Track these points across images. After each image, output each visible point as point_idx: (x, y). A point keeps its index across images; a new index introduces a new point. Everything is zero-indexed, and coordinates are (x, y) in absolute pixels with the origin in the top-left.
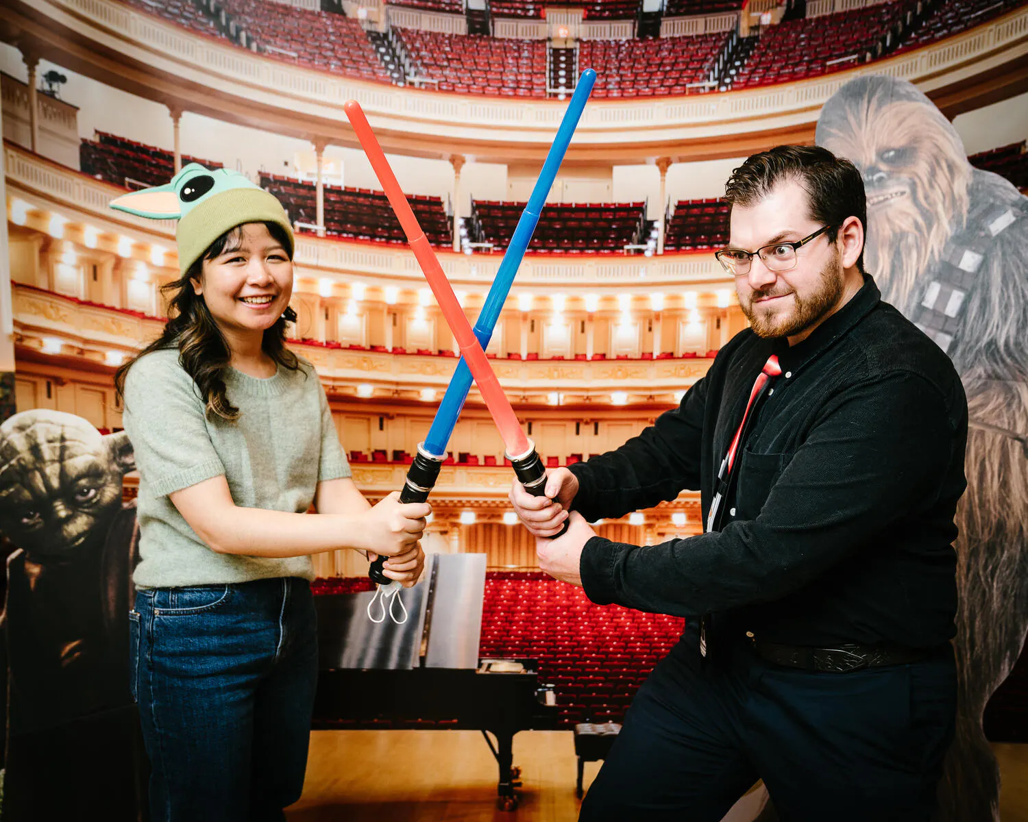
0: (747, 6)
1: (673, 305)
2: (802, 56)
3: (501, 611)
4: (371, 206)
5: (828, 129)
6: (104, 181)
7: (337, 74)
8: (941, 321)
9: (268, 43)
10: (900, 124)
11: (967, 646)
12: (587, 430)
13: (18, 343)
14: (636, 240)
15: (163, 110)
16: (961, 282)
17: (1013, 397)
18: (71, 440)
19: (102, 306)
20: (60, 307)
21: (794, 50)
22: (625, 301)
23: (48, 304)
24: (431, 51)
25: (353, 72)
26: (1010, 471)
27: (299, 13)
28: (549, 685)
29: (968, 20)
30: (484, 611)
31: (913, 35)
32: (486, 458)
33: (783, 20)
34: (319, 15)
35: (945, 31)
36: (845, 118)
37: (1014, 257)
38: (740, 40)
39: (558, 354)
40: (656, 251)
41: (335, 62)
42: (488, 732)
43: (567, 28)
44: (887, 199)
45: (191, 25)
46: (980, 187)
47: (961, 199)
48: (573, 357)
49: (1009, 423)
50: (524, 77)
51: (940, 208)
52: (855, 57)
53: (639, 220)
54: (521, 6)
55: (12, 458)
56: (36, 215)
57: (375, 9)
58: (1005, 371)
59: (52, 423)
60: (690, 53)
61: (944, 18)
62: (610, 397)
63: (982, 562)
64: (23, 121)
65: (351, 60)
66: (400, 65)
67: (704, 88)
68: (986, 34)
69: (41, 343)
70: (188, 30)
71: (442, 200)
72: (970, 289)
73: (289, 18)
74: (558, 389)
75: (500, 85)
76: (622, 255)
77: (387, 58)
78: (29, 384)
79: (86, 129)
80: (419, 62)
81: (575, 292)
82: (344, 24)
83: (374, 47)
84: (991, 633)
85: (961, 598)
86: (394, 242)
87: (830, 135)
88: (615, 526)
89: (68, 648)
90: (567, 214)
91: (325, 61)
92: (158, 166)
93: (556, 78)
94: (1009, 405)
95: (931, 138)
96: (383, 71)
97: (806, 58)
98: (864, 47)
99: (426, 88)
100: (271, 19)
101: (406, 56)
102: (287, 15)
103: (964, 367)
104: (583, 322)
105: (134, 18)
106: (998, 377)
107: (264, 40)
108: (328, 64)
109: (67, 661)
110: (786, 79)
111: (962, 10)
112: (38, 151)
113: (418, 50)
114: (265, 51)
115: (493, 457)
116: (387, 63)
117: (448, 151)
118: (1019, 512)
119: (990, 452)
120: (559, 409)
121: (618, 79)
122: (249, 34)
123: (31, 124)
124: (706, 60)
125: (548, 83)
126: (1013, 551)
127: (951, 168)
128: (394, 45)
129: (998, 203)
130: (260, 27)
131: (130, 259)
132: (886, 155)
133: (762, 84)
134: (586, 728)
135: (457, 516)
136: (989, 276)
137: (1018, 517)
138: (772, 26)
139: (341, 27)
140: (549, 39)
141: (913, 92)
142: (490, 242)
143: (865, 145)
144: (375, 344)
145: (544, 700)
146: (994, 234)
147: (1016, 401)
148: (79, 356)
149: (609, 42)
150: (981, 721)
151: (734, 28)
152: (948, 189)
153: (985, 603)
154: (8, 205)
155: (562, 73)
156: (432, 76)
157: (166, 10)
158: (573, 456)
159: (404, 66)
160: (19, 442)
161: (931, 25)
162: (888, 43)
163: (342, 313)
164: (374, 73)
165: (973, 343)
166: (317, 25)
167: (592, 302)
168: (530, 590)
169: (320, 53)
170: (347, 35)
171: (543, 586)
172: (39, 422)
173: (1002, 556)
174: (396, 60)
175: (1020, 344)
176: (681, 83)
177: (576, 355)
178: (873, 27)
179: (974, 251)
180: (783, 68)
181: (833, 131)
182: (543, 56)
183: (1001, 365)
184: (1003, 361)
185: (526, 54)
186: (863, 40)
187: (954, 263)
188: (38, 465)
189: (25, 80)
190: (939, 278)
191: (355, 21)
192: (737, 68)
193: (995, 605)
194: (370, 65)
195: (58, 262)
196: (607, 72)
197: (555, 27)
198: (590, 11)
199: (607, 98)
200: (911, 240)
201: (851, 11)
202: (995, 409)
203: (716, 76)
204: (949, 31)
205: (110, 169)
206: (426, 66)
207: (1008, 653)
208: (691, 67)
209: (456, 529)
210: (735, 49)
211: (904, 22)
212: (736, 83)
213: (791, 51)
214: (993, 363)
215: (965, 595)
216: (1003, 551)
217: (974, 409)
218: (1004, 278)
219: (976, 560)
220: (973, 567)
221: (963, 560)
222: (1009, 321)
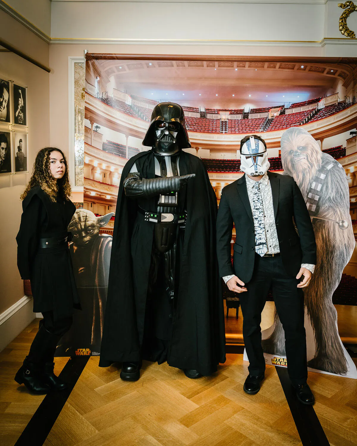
0: (270, 112)
5: (284, 141)
8: (316, 192)
10: (303, 140)
16: (321, 182)
17: (335, 212)
18: (88, 217)
19: (106, 184)
20: (96, 184)
23: (93, 183)
24: (191, 122)
26: (336, 231)
29: (327, 115)
31: (313, 119)
33: (280, 115)
35: (321, 118)
36: (288, 138)
37: (333, 175)
38: (269, 120)
43: (225, 116)
44: (301, 160)
46: (324, 157)
47: (320, 160)
49: (335, 219)
50: (214, 128)
51: (314, 162)
52: (298, 124)
54: (213, 111)
55: (74, 220)
56: (91, 161)
58: (333, 205)
59: (84, 212)
60: (256, 122)
61: (320, 115)
63: (330, 256)
64: (89, 138)
67: (260, 131)
68: (331, 119)
69: (90, 193)
72: (323, 184)
76: (239, 173)
78: (87, 203)
80: (188, 124)
84: (333, 275)
90: (225, 162)
92: (122, 149)
93: (222, 128)
94: (334, 214)
95: (311, 144)
97: (286, 124)
103: (323, 204)
106: (331, 207)
109: (80, 272)
110: (281, 129)
111: (325, 113)
112: (92, 145)
113: (188, 121)
117: (195, 146)
118: (338, 242)
119: (330, 226)
121: (238, 129)
122: (146, 117)
123: (91, 138)
124: (260, 124)
125: (220, 130)
126: (337, 253)
127: (317, 152)
129: (329, 161)
132: (300, 148)
133: (274, 130)
134: (229, 299)
136: (328, 180)
137: (338, 244)
138: (277, 116)
140: (221, 119)
141: (306, 132)
143: (294, 145)
146: (328, 170)
148: (100, 196)
149: (236, 120)
150: (331, 299)
151: (267, 117)
152: (316, 158)
153: (331, 267)
155: (224, 127)
156: (191, 128)
160: (76, 216)
161: (317, 116)
162: (306, 121)
165: (325, 198)
175: (336, 198)
176: (254, 130)
178: (302, 117)
179: (324, 174)
180: (280, 126)
182: (219, 123)
184: (332, 202)
185: (215, 122)
186: (300, 120)
187: (319, 177)
188: (80, 222)
189: (90, 128)
190: (315, 181)
192: (268, 126)
193: (334, 267)
195: (96, 172)
196: (235, 127)
197: (222, 116)
198: (231, 112)
199: (235, 133)
200: (307, 170)
201: (297, 113)
202: (331, 215)
203: (263, 128)
206: (190, 125)
207: (337, 280)
208: (256, 126)
210: (268, 121)
211: (310, 115)
212: (268, 130)
213: (282, 122)
214: (330, 203)
215: (326, 265)
216: (335, 253)
217: (326, 215)
218: (331, 181)
219: (328, 256)
220: (327, 258)
221: (325, 256)
222: (333, 192)
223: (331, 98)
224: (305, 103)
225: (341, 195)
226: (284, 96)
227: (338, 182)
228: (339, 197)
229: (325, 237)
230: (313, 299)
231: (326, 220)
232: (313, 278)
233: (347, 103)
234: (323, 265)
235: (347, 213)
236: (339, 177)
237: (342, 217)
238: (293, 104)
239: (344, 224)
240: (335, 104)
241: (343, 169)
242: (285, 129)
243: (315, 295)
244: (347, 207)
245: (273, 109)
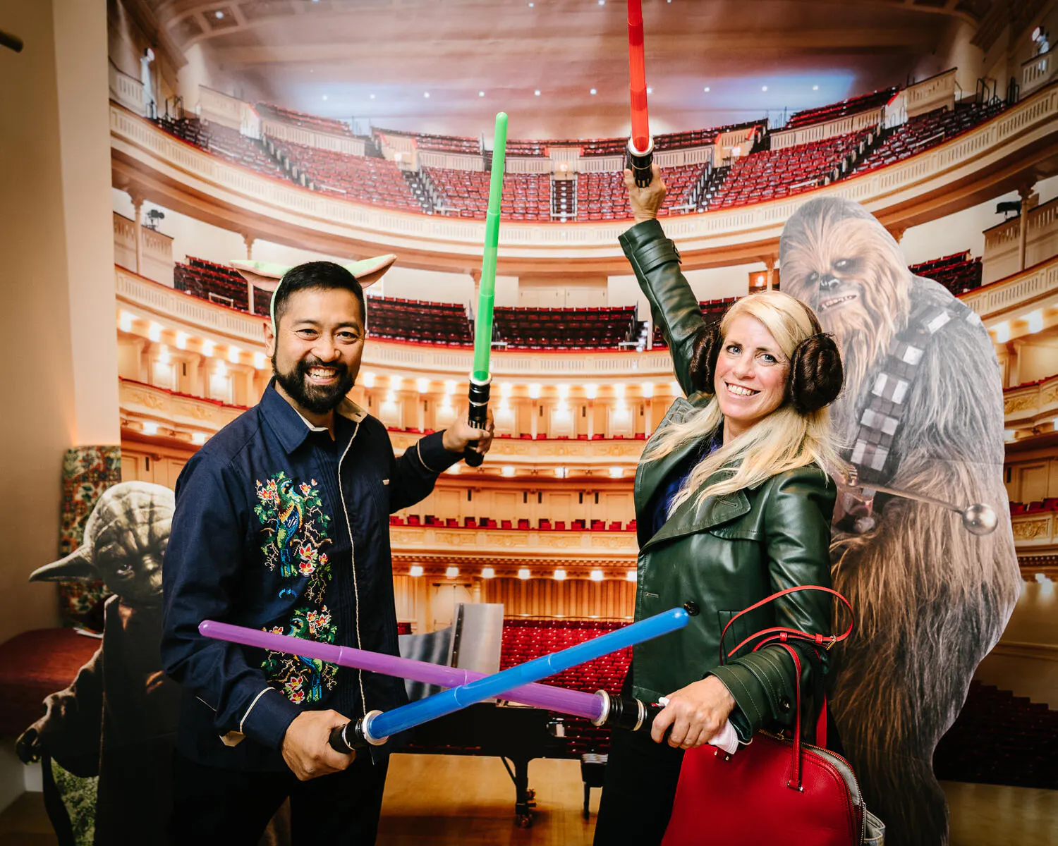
0: (719, 141)
1: (663, 392)
2: (769, 181)
3: (517, 653)
4: (405, 313)
5: (790, 242)
6: (192, 295)
7: (378, 206)
8: (889, 407)
9: (323, 182)
10: (850, 238)
11: (918, 695)
12: (589, 500)
13: (124, 426)
14: (628, 338)
15: (239, 238)
16: (905, 373)
17: (953, 474)
18: (159, 506)
19: (189, 396)
20: (158, 397)
21: (761, 177)
22: (620, 390)
23: (148, 395)
24: (455, 186)
25: (392, 204)
26: (952, 539)
27: (347, 158)
28: (558, 719)
29: (914, 148)
30: (503, 654)
31: (866, 162)
32: (503, 522)
33: (752, 152)
34: (364, 158)
35: (894, 158)
36: (803, 233)
37: (951, 352)
38: (714, 170)
39: (562, 435)
40: (646, 347)
41: (376, 196)
42: (506, 758)
43: (567, 164)
44: (840, 302)
45: (262, 170)
46: (919, 291)
47: (903, 301)
48: (576, 437)
49: (950, 497)
50: (532, 205)
51: (886, 309)
52: (816, 181)
53: (631, 321)
54: (528, 146)
55: (111, 520)
56: (138, 324)
57: (409, 153)
58: (945, 451)
59: (143, 492)
60: (672, 181)
61: (892, 147)
62: (608, 471)
63: (929, 620)
64: (131, 250)
65: (389, 194)
66: (429, 197)
67: (684, 210)
68: (930, 159)
69: (142, 426)
70: (259, 174)
71: (464, 307)
72: (912, 379)
73: (339, 163)
74: (564, 464)
75: (512, 211)
76: (617, 351)
77: (419, 192)
78: (132, 460)
79: (180, 255)
80: (444, 195)
81: (577, 382)
82: (384, 166)
83: (408, 183)
84: (938, 683)
85: (911, 652)
86: (425, 341)
87: (791, 247)
88: (614, 582)
89: (152, 677)
90: (569, 317)
91: (368, 196)
92: (234, 283)
93: (558, 205)
94: (949, 481)
95: (877, 249)
96: (416, 203)
97: (772, 183)
98: (823, 172)
99: (451, 215)
100: (325, 164)
101: (434, 190)
102: (338, 160)
103: (909, 447)
104: (584, 407)
105: (217, 167)
106: (939, 457)
107: (319, 181)
108: (370, 198)
109: (151, 688)
110: (755, 201)
111: (908, 140)
112: (141, 273)
113: (444, 185)
114: (320, 188)
115: (509, 522)
116: (419, 196)
117: (469, 267)
118: (960, 574)
119: (933, 522)
120: (564, 481)
121: (610, 204)
122: (308, 176)
123: (137, 252)
124: (685, 187)
125: (551, 210)
126: (956, 610)
127: (895, 275)
128: (424, 181)
129: (935, 305)
130: (316, 169)
131: (211, 358)
132: (839, 265)
133: (733, 206)
134: (591, 758)
135: (479, 572)
136: (929, 369)
137: (960, 581)
138: (742, 158)
139: (382, 168)
140: (552, 173)
141: (861, 211)
142: (504, 341)
143: (821, 254)
144: (409, 426)
145: (555, 731)
146: (932, 333)
147: (956, 477)
148: (171, 437)
149: (603, 174)
150: (931, 763)
151: (709, 160)
152: (893, 294)
153: (933, 656)
154: (118, 317)
155: (563, 200)
156: (455, 206)
157: (242, 159)
158: (577, 521)
159: (432, 198)
160: (117, 508)
161: (881, 153)
162: (844, 170)
163: (383, 401)
164: (408, 204)
165: (916, 427)
166: (361, 167)
167: (591, 391)
168: (542, 636)
169: (364, 190)
170: (385, 175)
171: (553, 633)
172: (134, 491)
173: (946, 615)
174: (426, 193)
175: (957, 427)
176: (665, 206)
177: (579, 436)
178: (830, 156)
179: (916, 347)
180: (752, 192)
181: (794, 244)
182: (547, 187)
183: (942, 446)
184: (943, 442)
185: (533, 186)
186: (822, 167)
187: (899, 357)
188: (131, 527)
189: (132, 217)
190: (886, 369)
191: (392, 163)
192: (712, 193)
193: (942, 659)
194: (404, 198)
195: (155, 361)
196: (601, 199)
197: (557, 163)
198: (586, 149)
199: (601, 220)
200: (861, 337)
201: (810, 144)
202: (937, 484)
203: (695, 200)
204: (898, 157)
205: (198, 286)
206: (450, 197)
207: (954, 703)
208: (672, 193)
209: (478, 582)
210: (710, 177)
211: (857, 151)
212: (712, 205)
213: (759, 177)
214: (935, 445)
215: (914, 648)
216: (947, 611)
217: (919, 485)
218: (942, 371)
219: (923, 619)
220: (921, 624)
221: (912, 618)
222: (947, 408)
223: (929, 86)
224: (839, 109)
225: (973, 418)
226: (765, 89)
227: (965, 375)
228: (965, 424)
229: (916, 559)
230: (869, 752)
231: (921, 500)
232: (871, 686)
233: (987, 103)
234: (905, 647)
235: (992, 481)
236: (968, 358)
237: (977, 493)
238: (798, 115)
239: (982, 517)
240: (946, 107)
241: (983, 331)
242: (769, 200)
243: (875, 740)
244: (995, 459)
245: (728, 134)
